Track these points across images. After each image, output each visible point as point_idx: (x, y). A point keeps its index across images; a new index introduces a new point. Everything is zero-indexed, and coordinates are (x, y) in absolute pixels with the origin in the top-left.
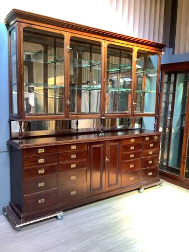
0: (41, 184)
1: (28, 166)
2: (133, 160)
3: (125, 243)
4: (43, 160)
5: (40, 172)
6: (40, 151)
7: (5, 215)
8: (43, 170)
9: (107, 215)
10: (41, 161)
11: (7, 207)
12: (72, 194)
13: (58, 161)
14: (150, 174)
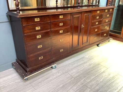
0: (40, 46)
1: (28, 33)
2: (97, 26)
3: (105, 84)
4: (40, 27)
5: (38, 37)
6: (36, 20)
7: (14, 68)
8: (40, 36)
9: (84, 63)
10: (38, 28)
11: (15, 63)
12: (61, 51)
13: (51, 28)
14: (105, 35)
